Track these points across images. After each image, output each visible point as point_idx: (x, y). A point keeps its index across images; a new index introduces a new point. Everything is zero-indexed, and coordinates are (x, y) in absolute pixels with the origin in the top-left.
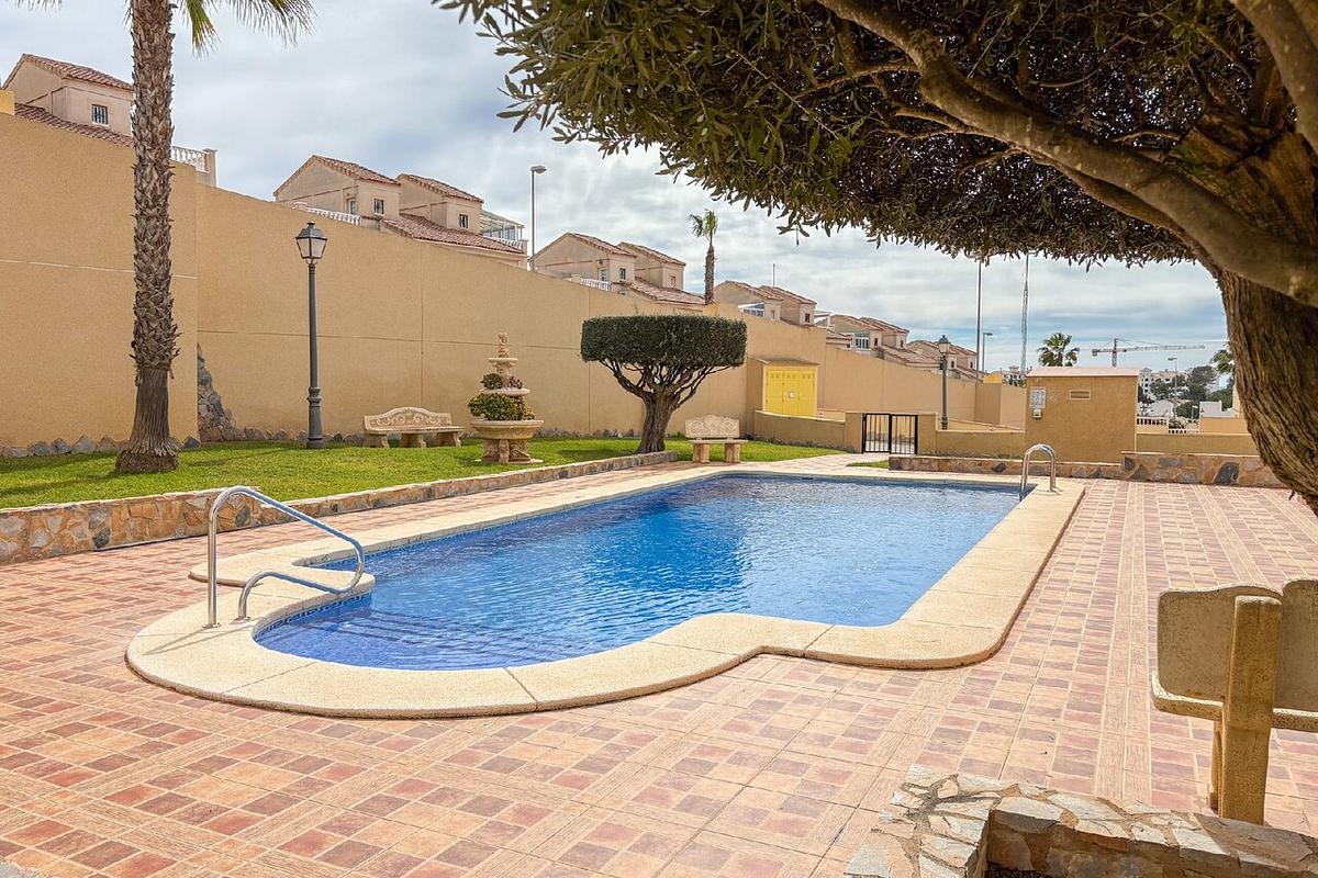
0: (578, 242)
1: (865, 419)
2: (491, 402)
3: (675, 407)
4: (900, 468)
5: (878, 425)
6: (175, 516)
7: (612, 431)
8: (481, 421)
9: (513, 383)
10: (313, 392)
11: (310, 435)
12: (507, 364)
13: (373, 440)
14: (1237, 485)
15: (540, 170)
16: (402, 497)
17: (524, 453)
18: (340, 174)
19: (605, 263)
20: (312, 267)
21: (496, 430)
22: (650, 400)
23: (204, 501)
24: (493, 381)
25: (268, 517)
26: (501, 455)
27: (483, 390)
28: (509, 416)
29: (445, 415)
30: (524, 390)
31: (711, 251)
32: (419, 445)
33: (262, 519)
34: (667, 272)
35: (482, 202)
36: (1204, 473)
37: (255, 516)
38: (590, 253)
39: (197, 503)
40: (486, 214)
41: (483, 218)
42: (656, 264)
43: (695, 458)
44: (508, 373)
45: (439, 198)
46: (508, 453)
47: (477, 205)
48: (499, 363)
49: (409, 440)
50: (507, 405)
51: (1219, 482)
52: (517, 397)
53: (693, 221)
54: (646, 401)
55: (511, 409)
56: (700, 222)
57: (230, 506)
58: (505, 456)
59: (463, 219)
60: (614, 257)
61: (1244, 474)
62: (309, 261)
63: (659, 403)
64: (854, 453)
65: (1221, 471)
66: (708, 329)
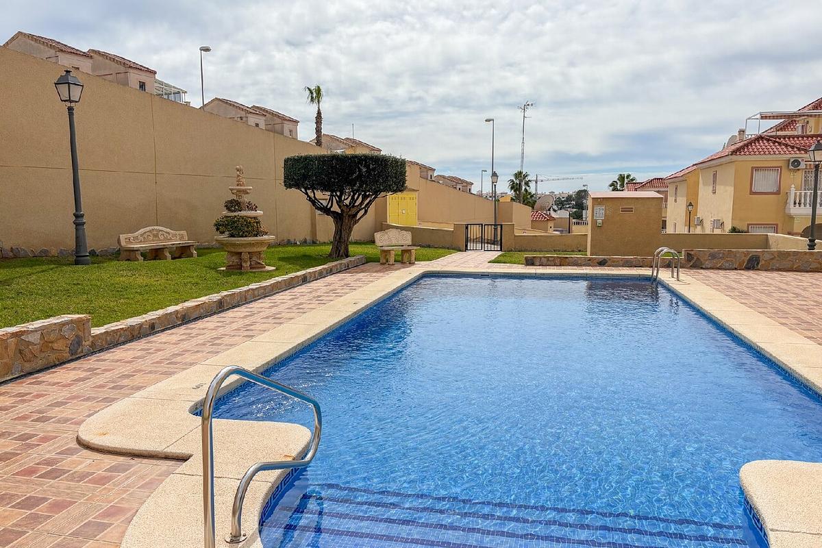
0: (225, 105)
1: (467, 228)
2: (234, 222)
3: (356, 222)
4: (533, 264)
5: (475, 232)
6: (11, 353)
7: (292, 240)
8: (224, 237)
9: (251, 207)
10: (77, 216)
11: (76, 253)
12: (245, 192)
13: (128, 255)
14: (759, 270)
15: (207, 50)
16: (202, 311)
17: (261, 262)
18: (42, 47)
19: (244, 119)
20: (70, 109)
21: (239, 245)
22: (338, 217)
23: (38, 335)
24: (233, 205)
25: (99, 343)
26: (244, 264)
27: (225, 212)
28: (249, 234)
29: (182, 232)
30: (259, 212)
31: (319, 113)
32: (165, 258)
33: (93, 345)
34: (287, 126)
35: (155, 73)
36: (738, 263)
37: (87, 343)
38: (233, 113)
39: (31, 338)
40: (157, 81)
41: (157, 85)
42: (279, 121)
43: (383, 260)
44: (246, 199)
45: (122, 69)
46: (249, 263)
47: (151, 75)
48: (239, 191)
49: (156, 254)
50: (248, 224)
51: (748, 268)
52: (255, 218)
53: (308, 92)
54: (335, 218)
55: (251, 228)
56: (312, 93)
57: (64, 337)
58: (246, 265)
59: (142, 85)
60: (250, 115)
61: (763, 262)
62: (68, 104)
63: (344, 220)
64: (460, 251)
65: (749, 261)
66: (386, 165)
